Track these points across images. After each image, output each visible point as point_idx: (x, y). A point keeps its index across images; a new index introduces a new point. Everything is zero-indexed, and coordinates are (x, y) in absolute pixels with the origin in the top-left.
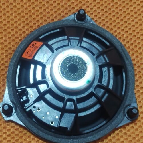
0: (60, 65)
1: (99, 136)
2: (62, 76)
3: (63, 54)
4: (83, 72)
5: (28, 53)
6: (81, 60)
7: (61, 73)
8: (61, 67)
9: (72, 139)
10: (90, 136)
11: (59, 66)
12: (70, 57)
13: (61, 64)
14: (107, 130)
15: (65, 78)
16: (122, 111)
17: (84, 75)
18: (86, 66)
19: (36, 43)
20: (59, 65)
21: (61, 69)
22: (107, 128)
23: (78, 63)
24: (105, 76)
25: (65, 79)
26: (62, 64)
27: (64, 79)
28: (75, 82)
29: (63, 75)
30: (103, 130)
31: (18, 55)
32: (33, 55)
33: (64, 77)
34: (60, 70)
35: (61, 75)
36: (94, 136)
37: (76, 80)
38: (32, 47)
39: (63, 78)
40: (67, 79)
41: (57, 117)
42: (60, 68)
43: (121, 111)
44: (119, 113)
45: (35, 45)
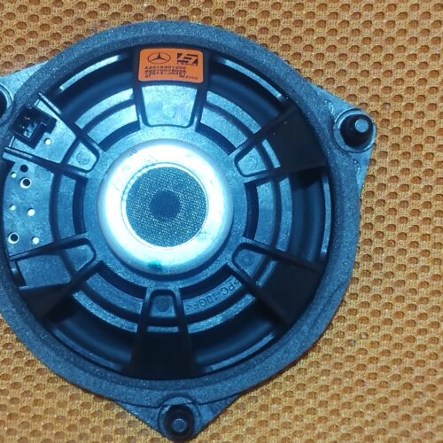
0: (152, 168)
1: (66, 371)
2: (127, 191)
3: (188, 156)
4: (174, 237)
5: (159, 57)
6: (202, 213)
7: (133, 182)
8: (149, 171)
9: (17, 310)
10: (53, 349)
11: (147, 167)
12: (192, 179)
13: (157, 167)
14: (95, 383)
15: (127, 201)
16: (165, 393)
17: (164, 244)
18: (192, 235)
19: (196, 62)
20: (154, 165)
21: (144, 175)
22: (98, 381)
23: (189, 211)
24: (214, 295)
25: (124, 204)
26: (160, 168)
27: (122, 199)
28: (134, 232)
29: (130, 191)
30: (87, 374)
31: (142, 37)
32: (153, 78)
33: (129, 196)
34: (140, 175)
35: (130, 186)
36: (58, 359)
37: (138, 233)
38: (181, 58)
39: (125, 197)
40: (128, 207)
41: (36, 241)
42: (145, 171)
43: (163, 390)
44: (156, 388)
45: (191, 62)
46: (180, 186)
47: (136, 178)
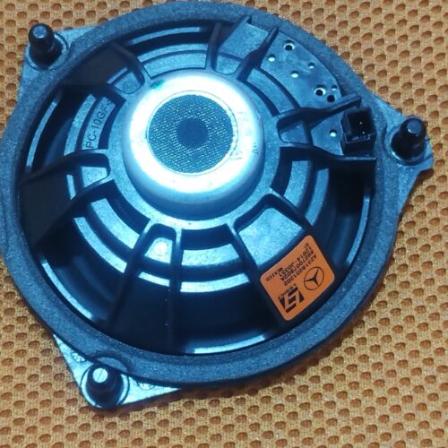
2: (232, 119)
3: (211, 184)
4: (164, 117)
5: (314, 279)
6: (158, 153)
7: (234, 129)
8: (229, 147)
12: (190, 171)
17: (166, 105)
18: (151, 131)
19: (282, 301)
21: (231, 141)
25: (225, 108)
27: (230, 109)
29: (229, 120)
33: (227, 116)
34: (234, 139)
35: (233, 123)
37: (194, 97)
38: (297, 295)
39: (229, 113)
42: (233, 144)
45: (287, 298)
46: (196, 157)
47: (235, 133)
